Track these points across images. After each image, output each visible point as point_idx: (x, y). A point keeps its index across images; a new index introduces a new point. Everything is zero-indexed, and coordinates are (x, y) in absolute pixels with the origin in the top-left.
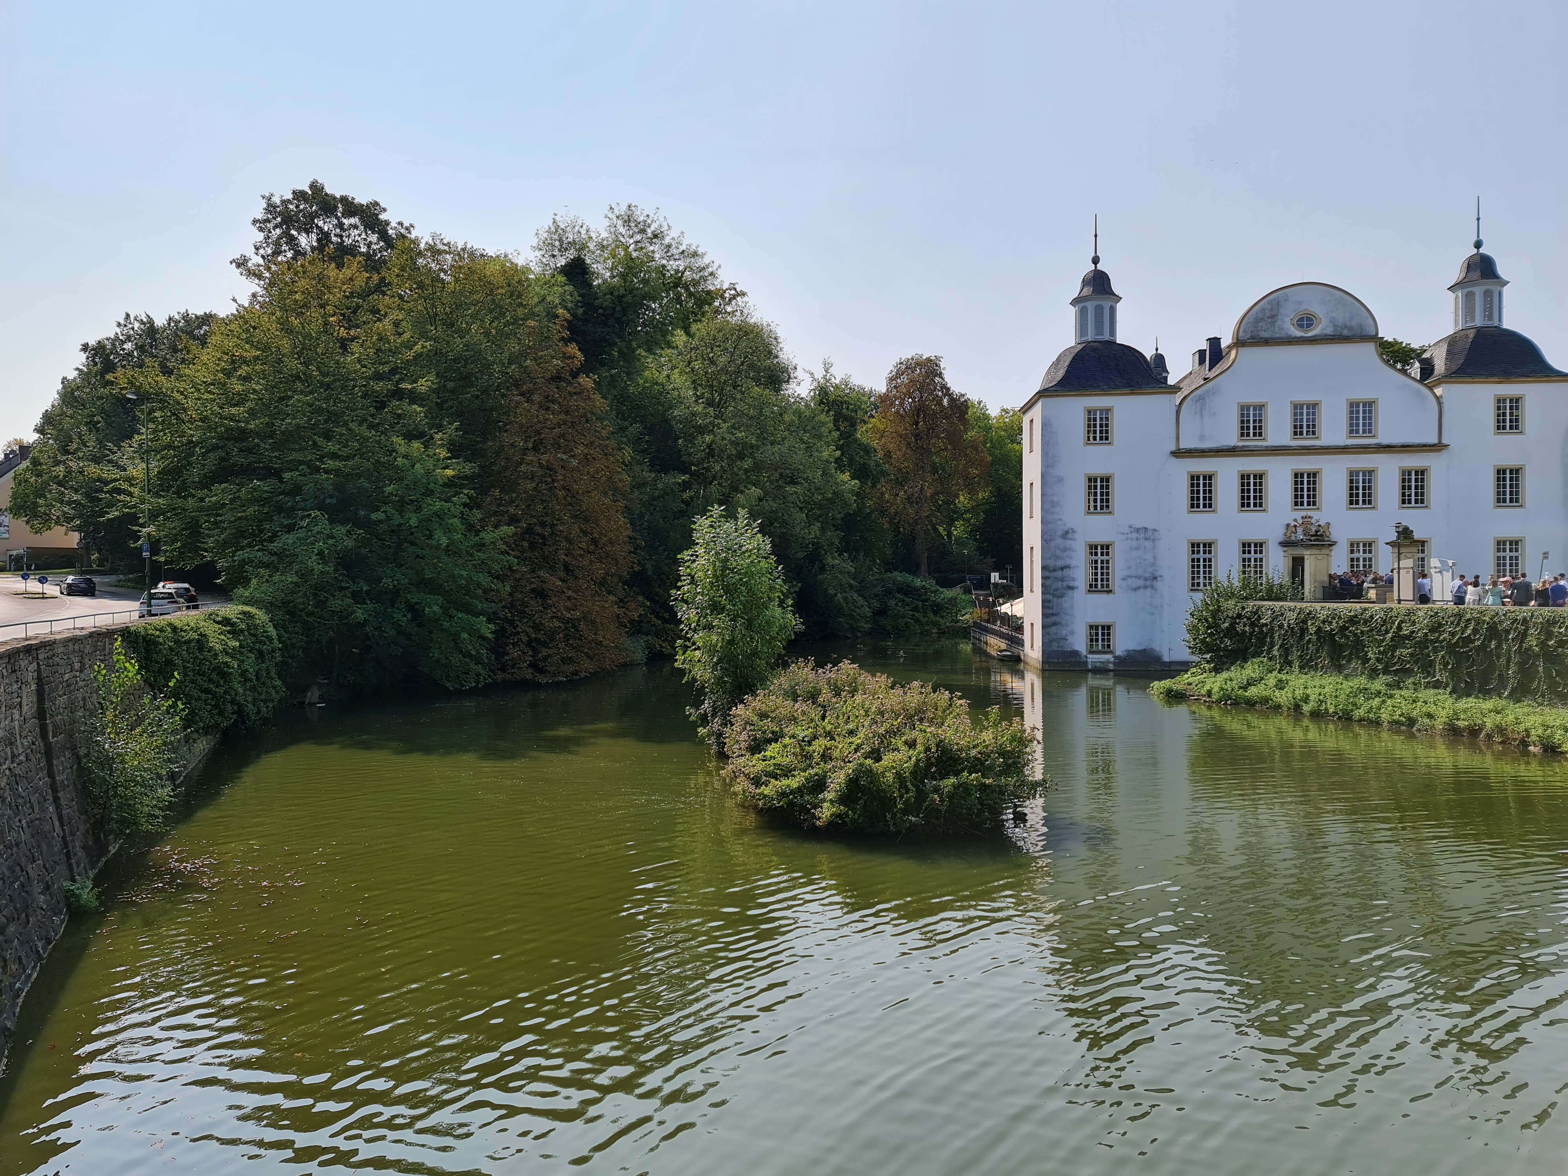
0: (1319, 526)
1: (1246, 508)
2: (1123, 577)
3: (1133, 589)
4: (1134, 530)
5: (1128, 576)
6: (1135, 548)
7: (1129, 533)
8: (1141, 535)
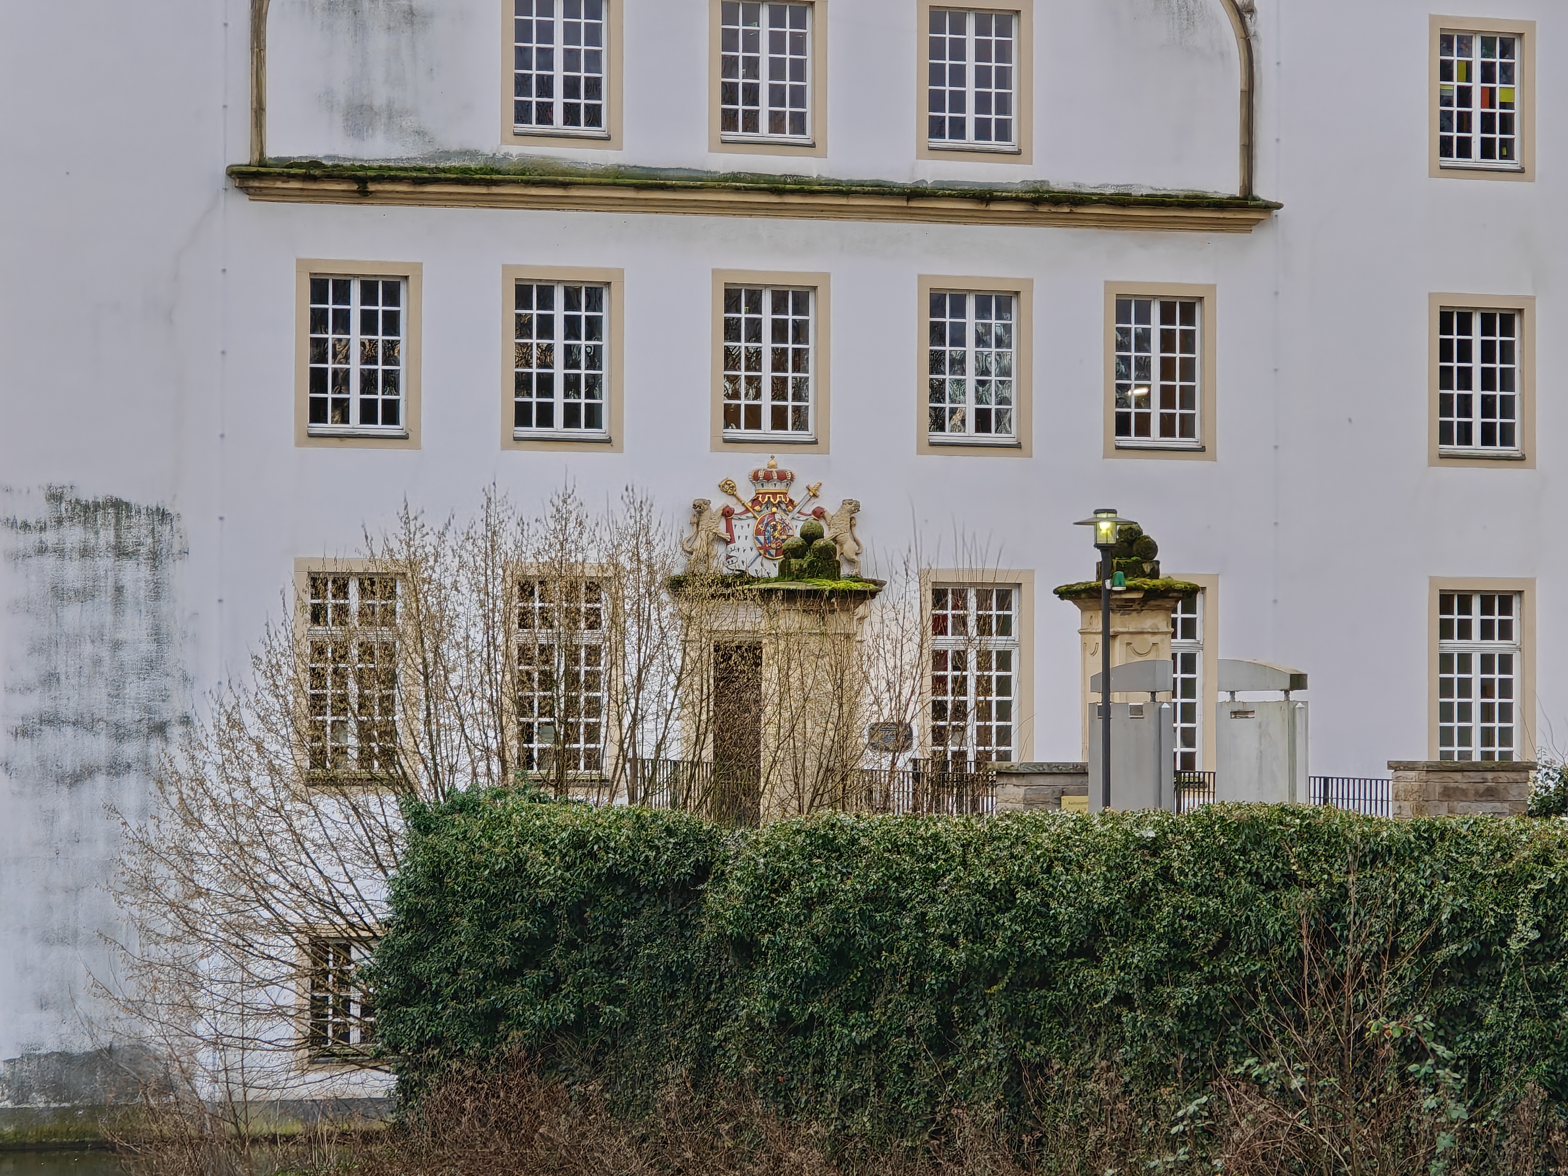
0: (819, 514)
1: (535, 431)
2: (20, 723)
3: (63, 778)
4: (73, 509)
5: (41, 722)
6: (77, 592)
7: (48, 523)
8: (102, 533)
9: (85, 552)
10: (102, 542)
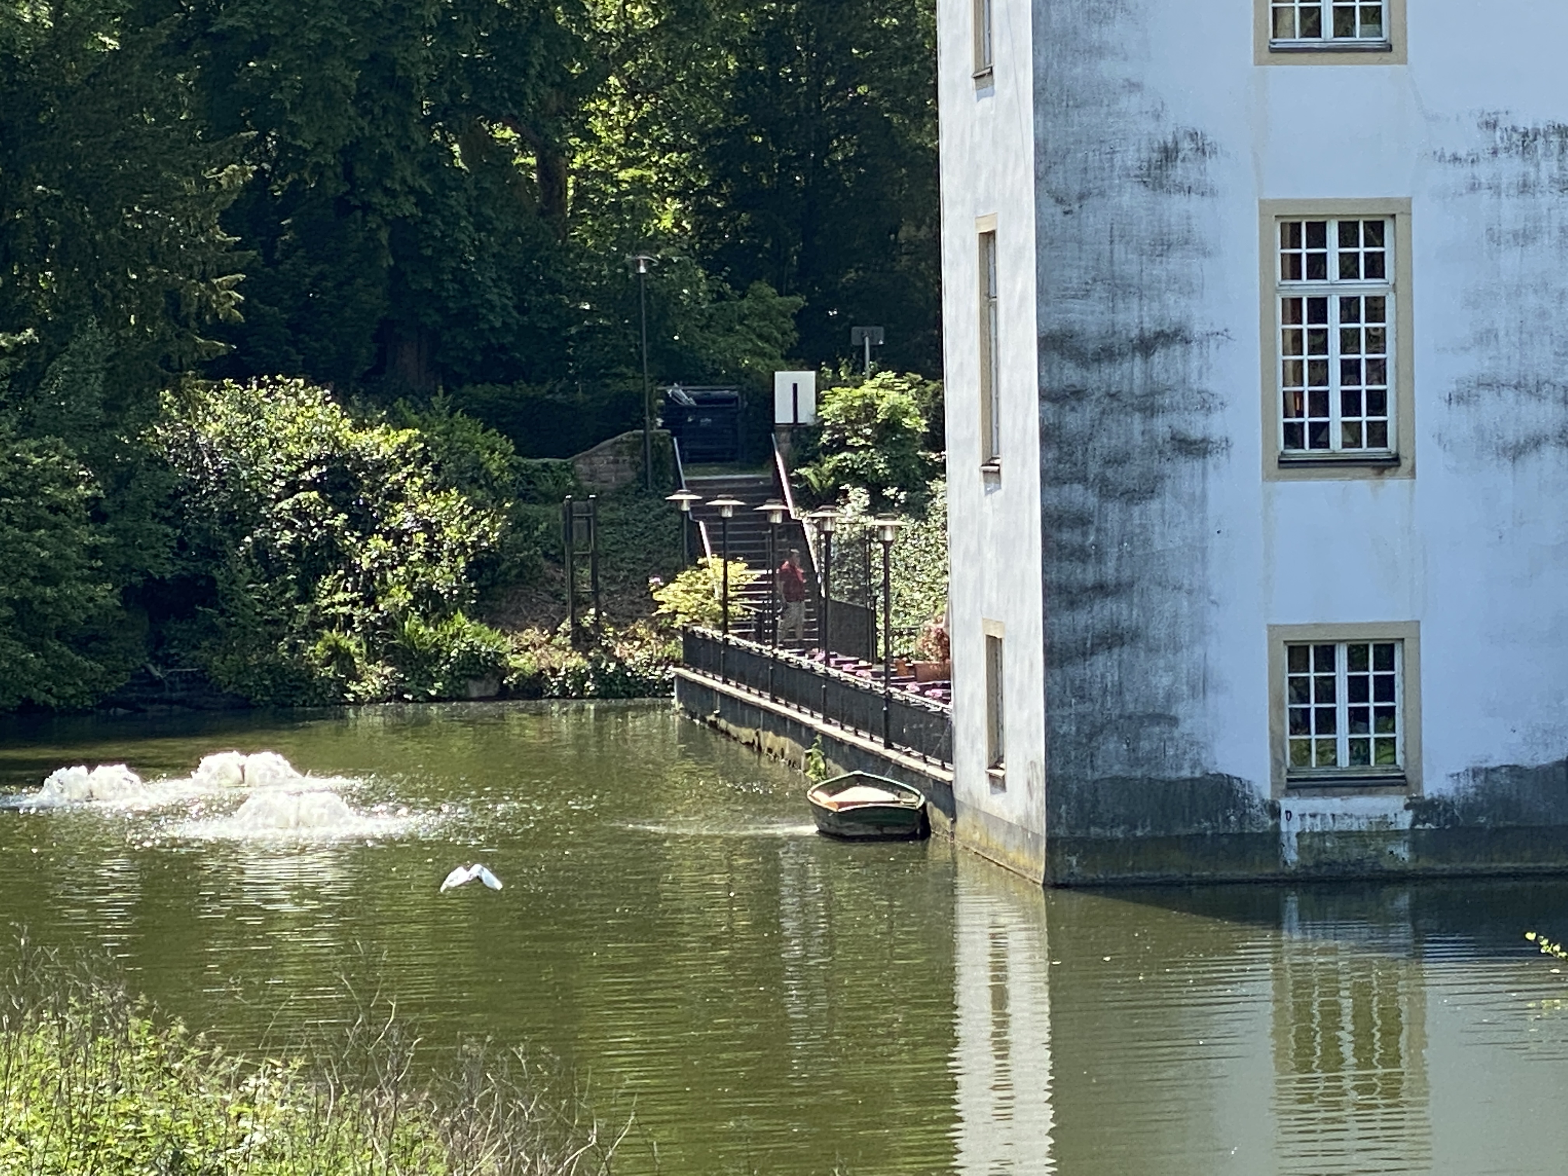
2: (1454, 387)
3: (1504, 450)
4: (1509, 139)
5: (1479, 385)
6: (1515, 235)
7: (1481, 155)
8: (1543, 164)
9: (1525, 187)
10: (1544, 176)
